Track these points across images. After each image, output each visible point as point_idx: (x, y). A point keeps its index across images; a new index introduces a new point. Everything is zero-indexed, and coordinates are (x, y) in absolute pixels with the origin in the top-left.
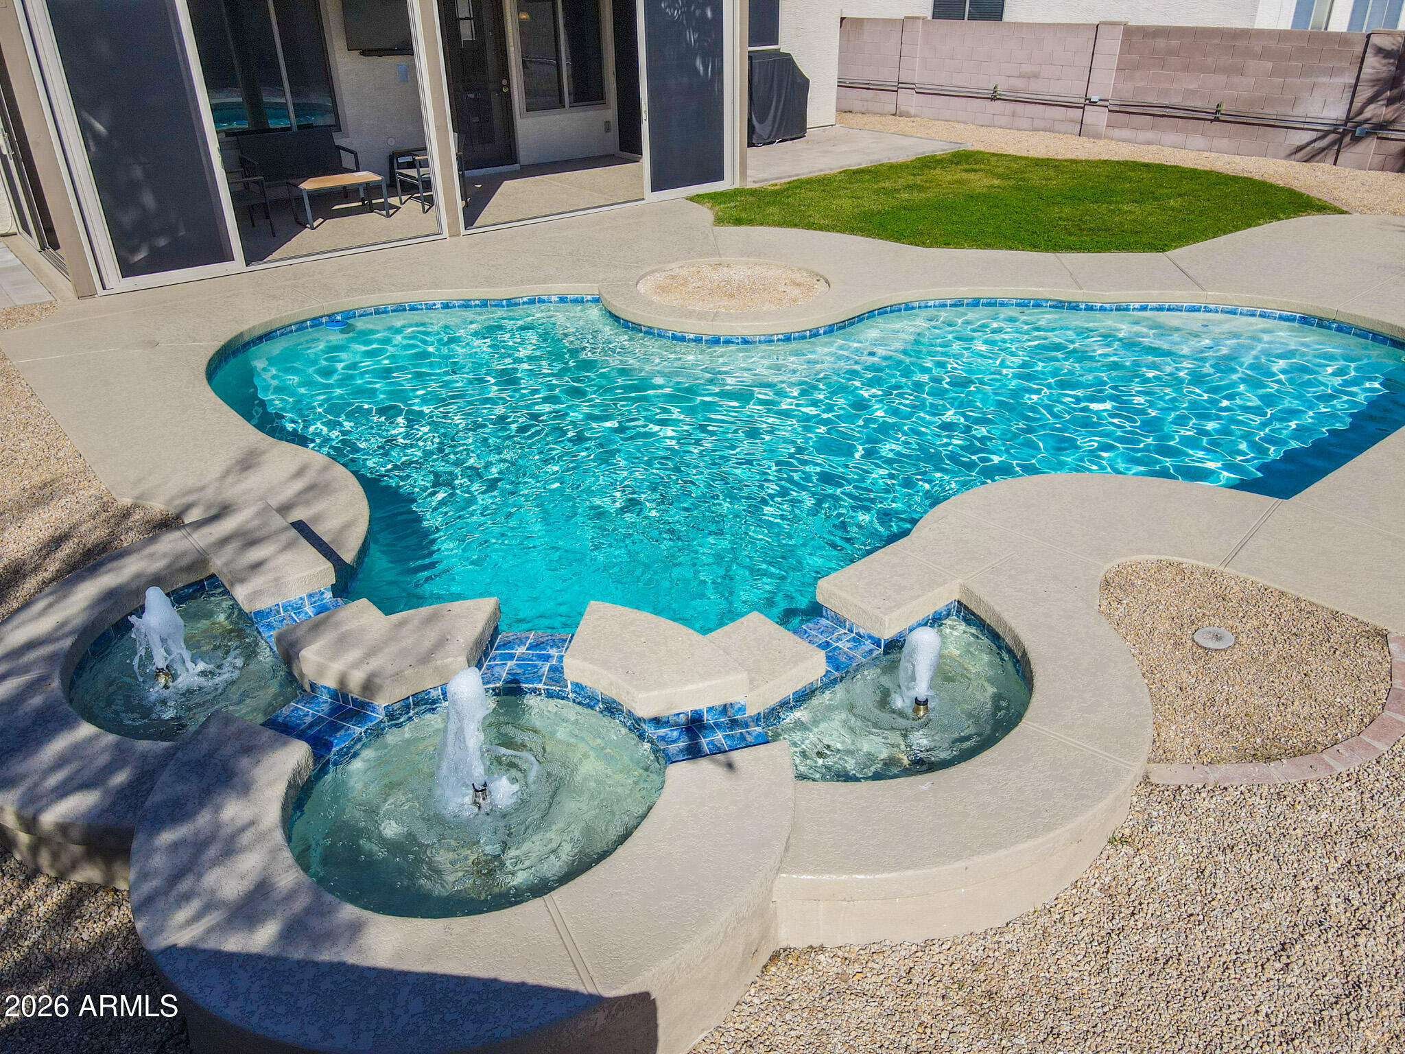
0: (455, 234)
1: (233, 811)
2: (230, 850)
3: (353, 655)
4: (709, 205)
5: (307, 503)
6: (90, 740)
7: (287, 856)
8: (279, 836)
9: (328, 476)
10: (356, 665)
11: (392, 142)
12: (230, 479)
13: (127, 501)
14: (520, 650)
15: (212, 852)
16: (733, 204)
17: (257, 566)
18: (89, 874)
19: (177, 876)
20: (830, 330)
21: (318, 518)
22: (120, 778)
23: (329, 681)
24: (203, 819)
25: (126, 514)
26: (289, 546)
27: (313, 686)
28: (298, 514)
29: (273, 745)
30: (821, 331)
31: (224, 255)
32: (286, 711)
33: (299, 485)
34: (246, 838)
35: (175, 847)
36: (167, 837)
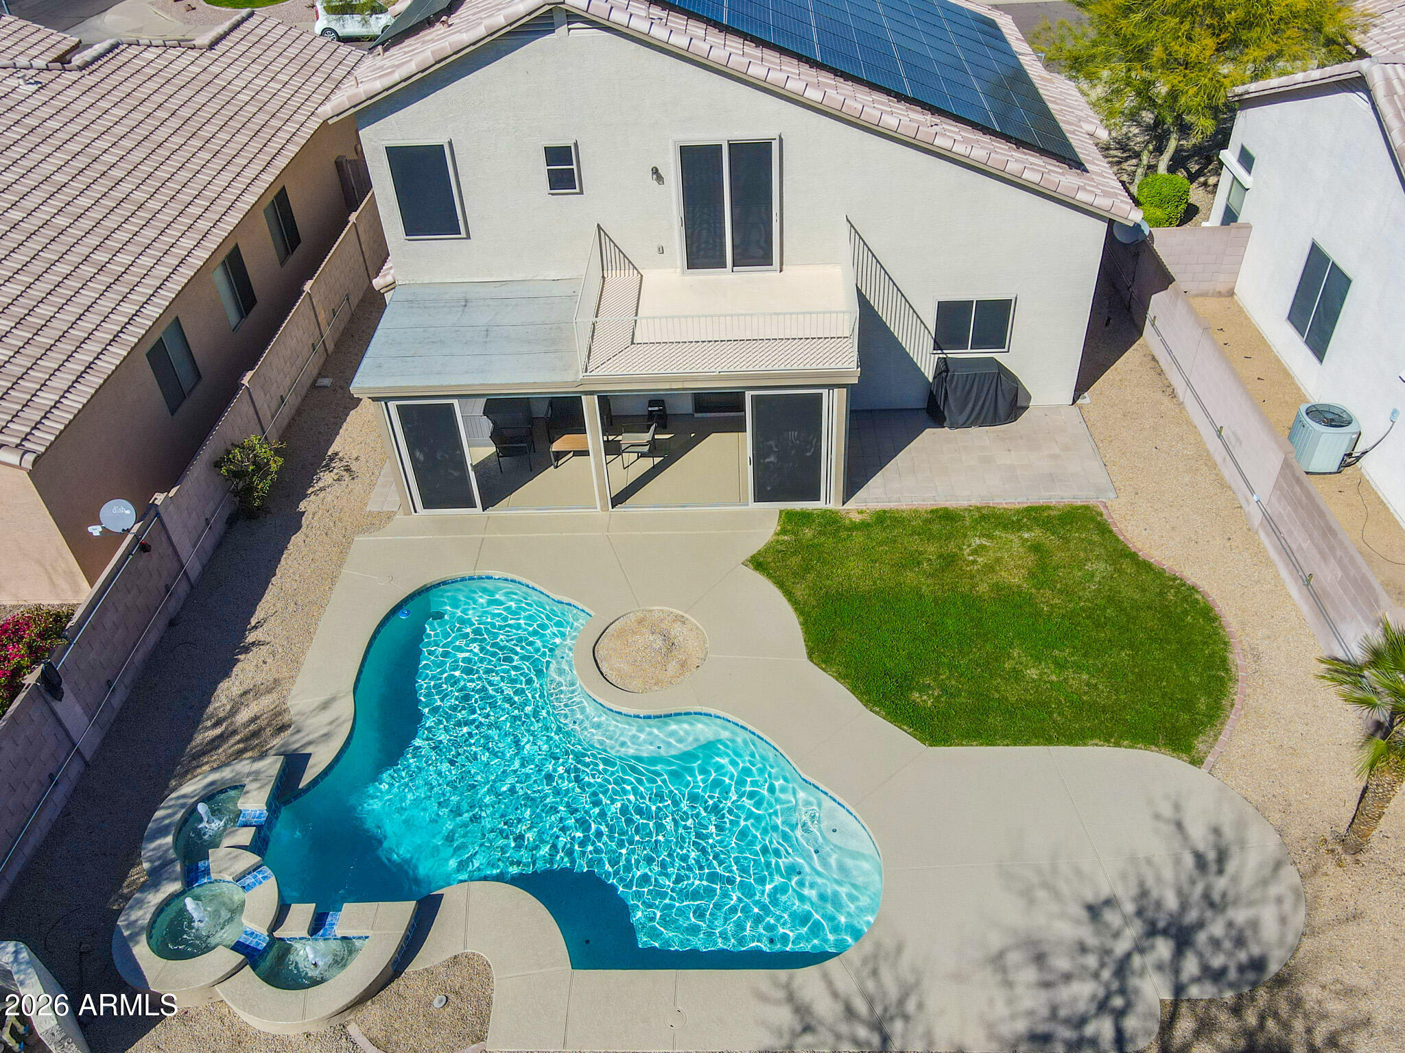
0: (604, 509)
2: (140, 908)
4: (778, 529)
9: (337, 729)
15: (138, 905)
19: (130, 907)
25: (281, 713)
28: (309, 750)
33: (325, 730)
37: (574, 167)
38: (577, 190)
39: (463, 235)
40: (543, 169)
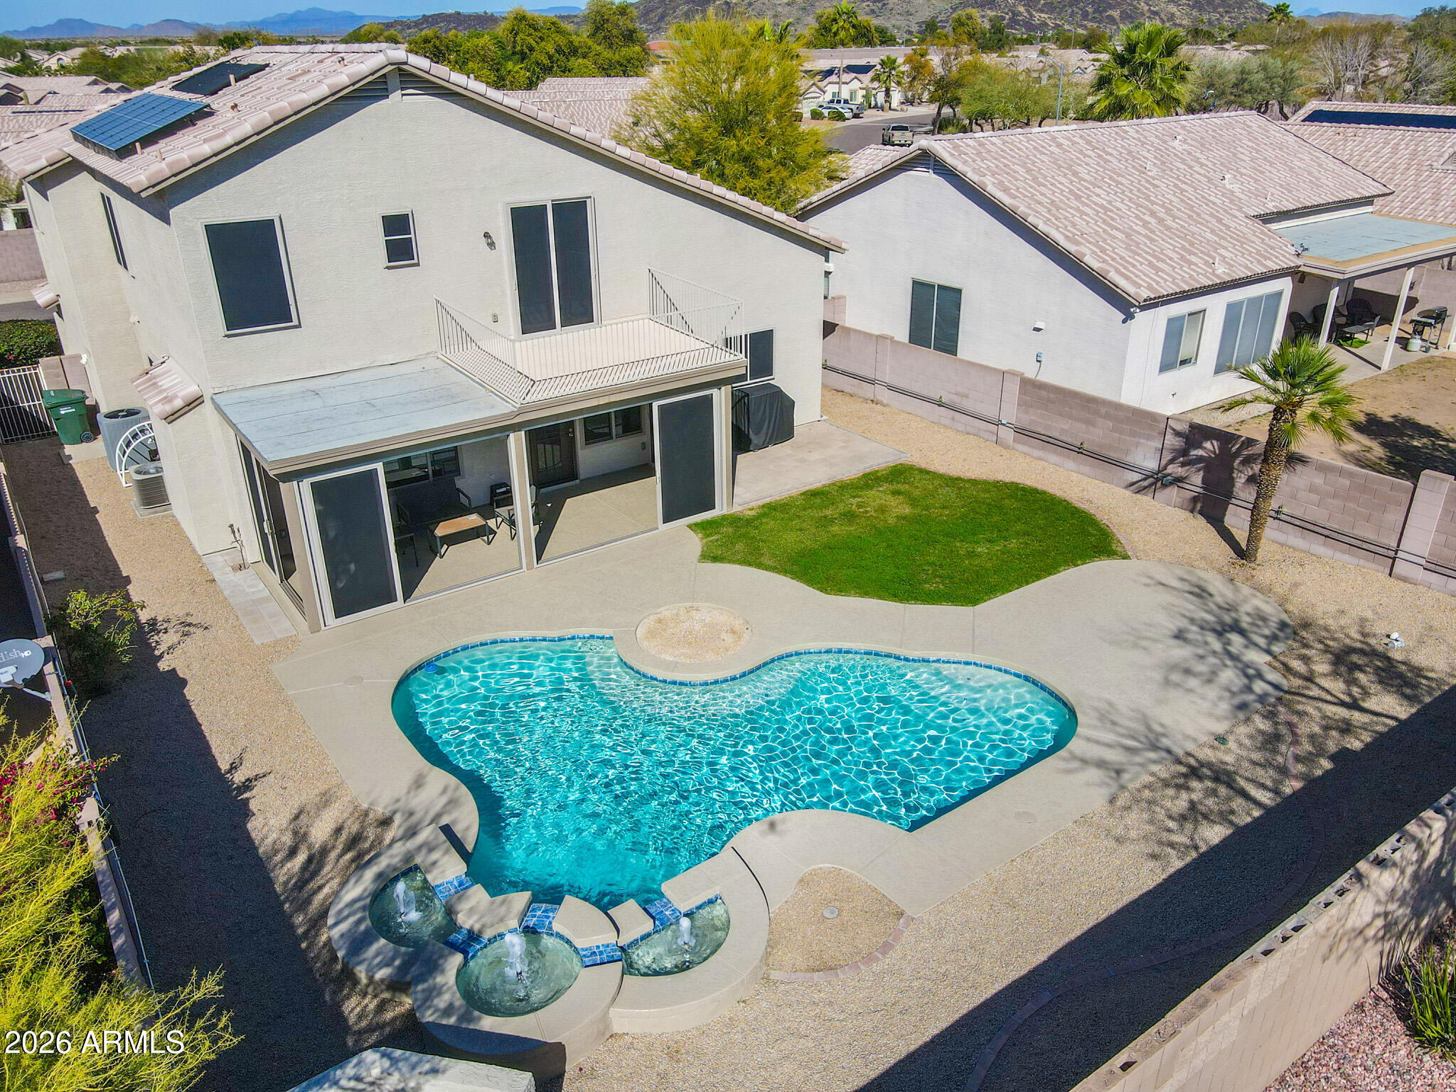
0: (530, 567)
1: (439, 979)
2: (440, 994)
3: (475, 918)
4: (700, 535)
5: (449, 812)
6: (385, 945)
7: (458, 995)
8: (455, 987)
9: (458, 793)
10: (476, 922)
11: (493, 477)
12: (412, 793)
13: (365, 806)
14: (539, 913)
15: (435, 993)
16: (715, 537)
17: (434, 863)
18: (386, 995)
19: (425, 1000)
21: (454, 822)
22: (397, 963)
23: (467, 926)
24: (431, 981)
25: (366, 814)
26: (447, 852)
27: (461, 927)
28: (445, 820)
29: (451, 954)
31: (392, 599)
32: (452, 937)
33: (444, 800)
34: (445, 988)
35: (423, 991)
36: (420, 987)
37: (412, 236)
38: (415, 261)
39: (295, 322)
40: (381, 240)
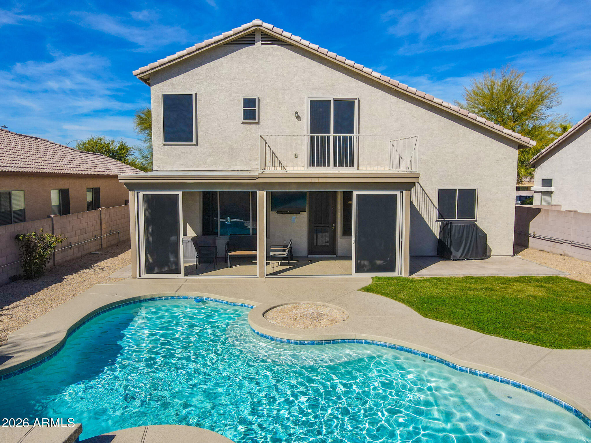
0: (262, 276)
4: (374, 281)
5: (30, 351)
13: (8, 337)
20: (312, 343)
21: (20, 356)
30: (306, 342)
31: (177, 272)
37: (257, 109)
38: (257, 121)
39: (194, 142)
40: (241, 109)
